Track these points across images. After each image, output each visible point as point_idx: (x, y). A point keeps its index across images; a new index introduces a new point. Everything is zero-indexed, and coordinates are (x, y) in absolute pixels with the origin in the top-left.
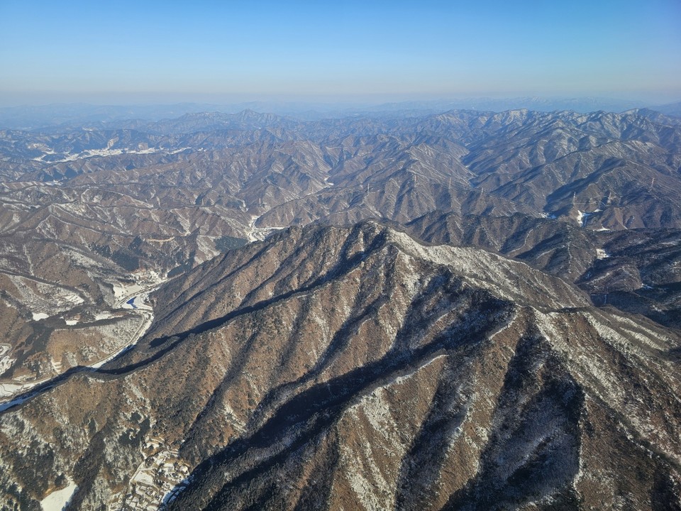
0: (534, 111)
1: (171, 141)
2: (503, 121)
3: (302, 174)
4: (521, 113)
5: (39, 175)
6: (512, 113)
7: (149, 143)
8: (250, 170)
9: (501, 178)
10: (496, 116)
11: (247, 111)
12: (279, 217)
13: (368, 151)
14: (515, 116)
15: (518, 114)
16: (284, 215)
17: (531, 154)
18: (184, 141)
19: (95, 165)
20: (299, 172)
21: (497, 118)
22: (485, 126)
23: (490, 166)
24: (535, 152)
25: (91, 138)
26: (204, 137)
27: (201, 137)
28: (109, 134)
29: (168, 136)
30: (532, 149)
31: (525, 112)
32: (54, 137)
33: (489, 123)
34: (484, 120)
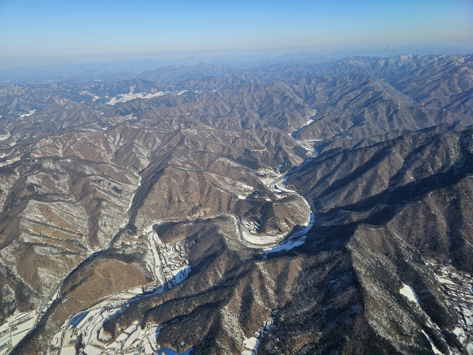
0: (418, 56)
1: (172, 86)
2: (396, 63)
3: (296, 104)
4: (409, 57)
5: (117, 112)
6: (403, 57)
7: (158, 88)
8: (257, 103)
9: (442, 101)
10: (390, 60)
11: (202, 63)
12: (311, 133)
13: (322, 87)
14: (404, 59)
15: (406, 57)
16: (314, 131)
17: (449, 84)
18: (180, 86)
19: (147, 104)
20: (293, 103)
21: (392, 61)
22: (384, 67)
23: (420, 94)
24: (452, 84)
25: (117, 86)
26: (194, 83)
27: (192, 83)
28: (127, 83)
29: (168, 83)
30: (449, 82)
31: (411, 56)
32: (91, 86)
33: (386, 65)
34: (382, 63)
